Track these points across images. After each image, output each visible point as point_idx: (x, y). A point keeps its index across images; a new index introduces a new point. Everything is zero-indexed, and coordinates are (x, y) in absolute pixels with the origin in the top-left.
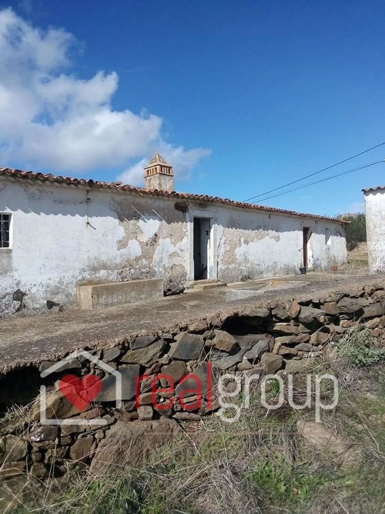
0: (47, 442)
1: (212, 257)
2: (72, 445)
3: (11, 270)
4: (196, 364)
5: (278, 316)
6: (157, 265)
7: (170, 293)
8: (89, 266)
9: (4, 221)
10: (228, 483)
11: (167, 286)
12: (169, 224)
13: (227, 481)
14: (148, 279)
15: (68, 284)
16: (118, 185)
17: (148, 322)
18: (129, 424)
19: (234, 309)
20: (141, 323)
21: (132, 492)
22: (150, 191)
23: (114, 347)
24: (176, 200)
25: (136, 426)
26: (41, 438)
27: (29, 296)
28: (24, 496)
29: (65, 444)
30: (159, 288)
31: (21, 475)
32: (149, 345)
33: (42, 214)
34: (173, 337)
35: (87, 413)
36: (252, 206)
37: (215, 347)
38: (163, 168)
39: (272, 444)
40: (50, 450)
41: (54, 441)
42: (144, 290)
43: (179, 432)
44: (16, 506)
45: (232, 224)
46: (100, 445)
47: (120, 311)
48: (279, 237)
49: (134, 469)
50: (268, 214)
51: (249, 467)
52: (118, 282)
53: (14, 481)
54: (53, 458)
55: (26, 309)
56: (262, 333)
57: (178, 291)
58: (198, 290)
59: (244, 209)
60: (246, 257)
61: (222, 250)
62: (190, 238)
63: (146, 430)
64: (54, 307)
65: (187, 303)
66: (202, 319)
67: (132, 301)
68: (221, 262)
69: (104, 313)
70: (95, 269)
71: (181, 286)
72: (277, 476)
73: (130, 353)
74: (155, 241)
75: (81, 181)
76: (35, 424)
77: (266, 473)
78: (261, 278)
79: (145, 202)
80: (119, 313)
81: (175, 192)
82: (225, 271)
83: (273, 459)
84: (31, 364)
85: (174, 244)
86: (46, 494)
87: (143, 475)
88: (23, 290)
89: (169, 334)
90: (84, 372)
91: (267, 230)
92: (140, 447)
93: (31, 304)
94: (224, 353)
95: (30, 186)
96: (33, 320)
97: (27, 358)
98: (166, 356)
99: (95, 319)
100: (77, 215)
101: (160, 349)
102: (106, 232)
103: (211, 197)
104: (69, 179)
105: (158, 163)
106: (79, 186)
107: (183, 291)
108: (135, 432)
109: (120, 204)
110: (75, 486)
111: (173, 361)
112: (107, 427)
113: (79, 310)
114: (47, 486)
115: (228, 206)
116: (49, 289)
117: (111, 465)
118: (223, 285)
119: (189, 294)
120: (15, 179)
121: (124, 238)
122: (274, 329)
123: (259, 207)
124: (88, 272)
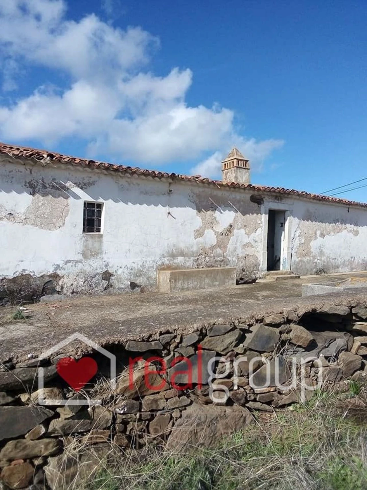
0: (129, 415)
1: (286, 249)
2: (151, 421)
3: (101, 253)
4: (271, 357)
5: (359, 315)
6: (231, 254)
7: (243, 282)
8: (168, 252)
9: (97, 209)
10: (302, 481)
11: (239, 275)
12: (244, 215)
13: (300, 478)
14: (222, 268)
15: (149, 267)
16: (197, 178)
17: (224, 311)
18: (204, 407)
19: (312, 305)
20: (218, 311)
21: (205, 473)
22: (227, 184)
23: (193, 332)
24: (252, 192)
25: (211, 410)
26: (124, 411)
27: (115, 277)
28: (108, 462)
29: (146, 419)
30: (232, 277)
31: (106, 442)
32: (225, 333)
33: (130, 204)
34: (249, 328)
35: (165, 392)
36: (330, 199)
37: (291, 341)
38: (240, 162)
39: (349, 447)
40: (131, 423)
41: (135, 415)
42: (218, 277)
43: (252, 421)
44: (101, 470)
45: (308, 217)
46: (176, 423)
47: (195, 296)
48: (358, 231)
49: (207, 451)
50: (347, 207)
51: (323, 468)
52: (193, 269)
53: (100, 447)
54: (134, 431)
55: (112, 289)
56: (341, 331)
57: (250, 281)
58: (270, 281)
59: (321, 202)
60: (322, 250)
61: (297, 242)
62: (265, 229)
63: (219, 415)
64: (137, 288)
65: (259, 293)
66: (279, 312)
67: (206, 287)
68: (295, 254)
69: (180, 297)
70: (173, 256)
71: (254, 276)
72: (353, 481)
73: (208, 339)
74: (230, 232)
75: (164, 175)
76: (120, 397)
77: (341, 476)
78: (337, 273)
79: (222, 194)
80: (194, 297)
81: (251, 185)
82: (299, 264)
83: (349, 462)
84: (119, 342)
85: (248, 234)
86: (127, 463)
87: (215, 458)
88: (110, 271)
89: (245, 324)
90: (165, 354)
91: (345, 224)
92: (214, 431)
93: (117, 284)
94: (300, 349)
95: (120, 179)
96: (118, 298)
97: (115, 336)
98: (241, 345)
99: (172, 302)
100: (160, 205)
101: (235, 338)
102: (184, 221)
103: (288, 190)
104: (154, 172)
105: (235, 157)
106: (163, 179)
107: (255, 281)
108: (209, 415)
109: (198, 196)
110: (153, 459)
111: (248, 351)
112: (184, 408)
113: (158, 292)
114: (128, 456)
115: (305, 199)
116: (132, 272)
117: (185, 444)
118: (296, 277)
119: (262, 284)
120: (108, 172)
121: (201, 228)
122: (354, 328)
123: (337, 200)
124: (168, 258)
